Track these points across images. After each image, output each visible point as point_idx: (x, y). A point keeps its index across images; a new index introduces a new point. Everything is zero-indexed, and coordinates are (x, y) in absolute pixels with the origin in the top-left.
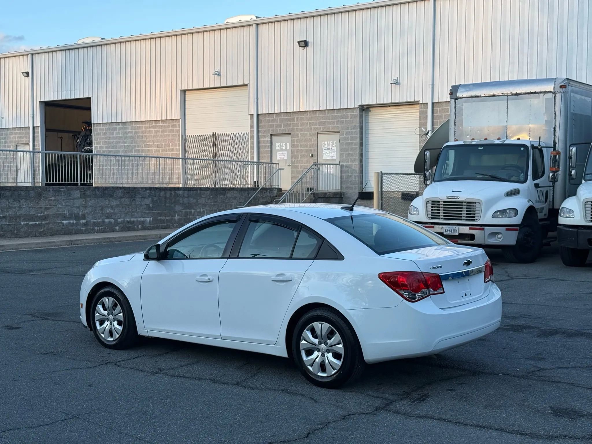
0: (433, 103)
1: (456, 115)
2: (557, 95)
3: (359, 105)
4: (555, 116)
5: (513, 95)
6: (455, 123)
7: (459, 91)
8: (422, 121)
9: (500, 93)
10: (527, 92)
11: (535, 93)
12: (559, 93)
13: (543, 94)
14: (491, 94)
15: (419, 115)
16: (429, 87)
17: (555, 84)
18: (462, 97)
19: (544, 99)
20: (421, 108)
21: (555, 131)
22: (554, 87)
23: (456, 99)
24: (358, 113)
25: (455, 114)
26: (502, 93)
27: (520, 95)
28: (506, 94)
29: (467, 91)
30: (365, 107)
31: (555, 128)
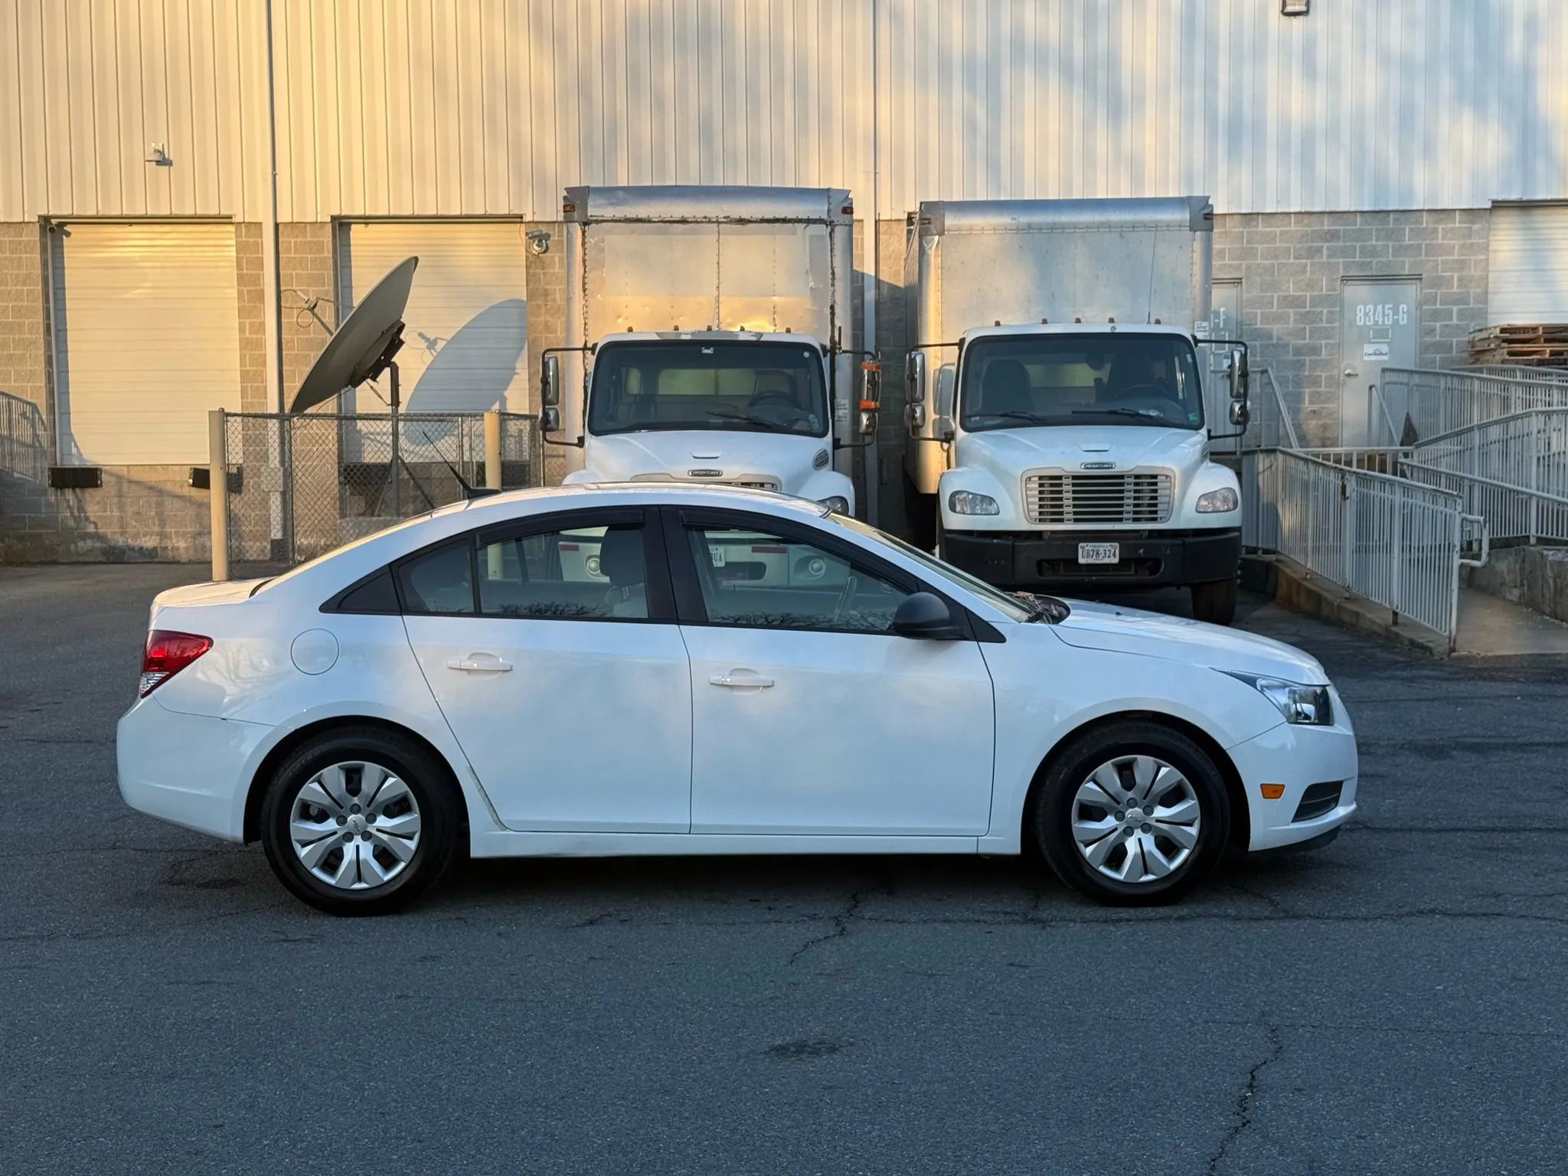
0: (277, 225)
1: (587, 264)
2: (837, 229)
3: (39, 217)
4: (833, 278)
5: (730, 221)
6: (584, 284)
7: (590, 203)
8: (245, 271)
9: (699, 215)
10: (766, 217)
11: (785, 221)
12: (841, 225)
13: (805, 225)
14: (677, 216)
15: (234, 254)
16: (265, 179)
17: (830, 204)
18: (600, 218)
19: (807, 238)
20: (238, 235)
21: (833, 314)
22: (829, 211)
23: (586, 224)
24: (38, 238)
25: (584, 261)
26: (705, 217)
27: (750, 225)
28: (715, 220)
29: (611, 204)
30: (54, 221)
31: (832, 308)
